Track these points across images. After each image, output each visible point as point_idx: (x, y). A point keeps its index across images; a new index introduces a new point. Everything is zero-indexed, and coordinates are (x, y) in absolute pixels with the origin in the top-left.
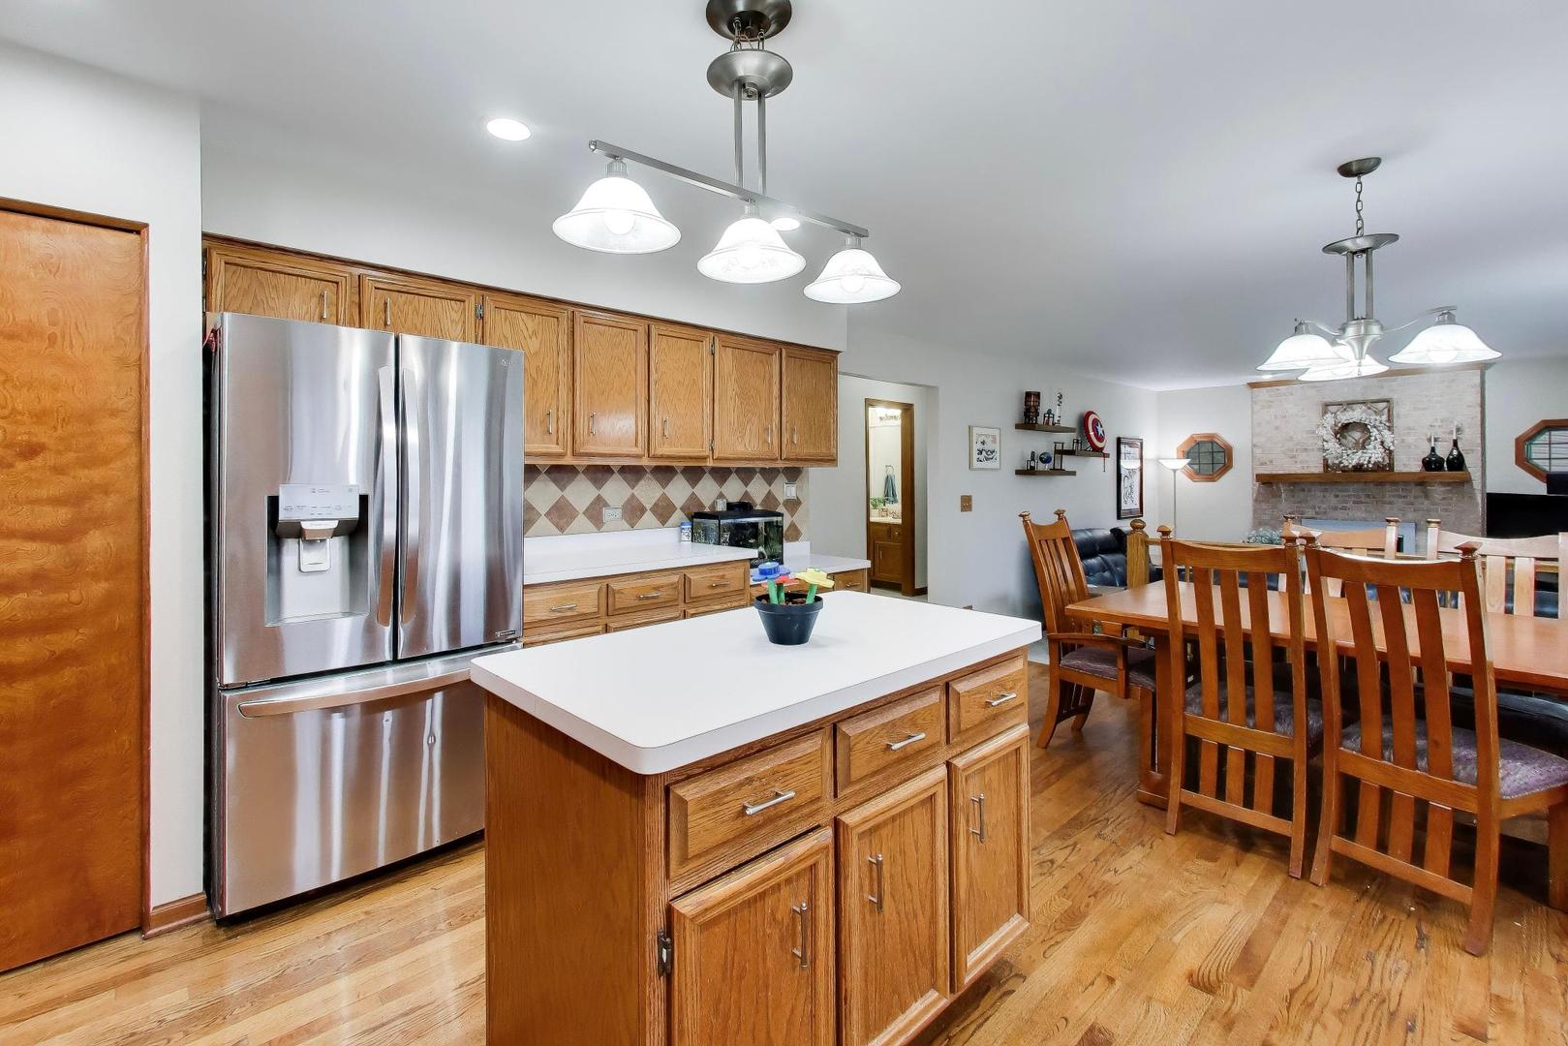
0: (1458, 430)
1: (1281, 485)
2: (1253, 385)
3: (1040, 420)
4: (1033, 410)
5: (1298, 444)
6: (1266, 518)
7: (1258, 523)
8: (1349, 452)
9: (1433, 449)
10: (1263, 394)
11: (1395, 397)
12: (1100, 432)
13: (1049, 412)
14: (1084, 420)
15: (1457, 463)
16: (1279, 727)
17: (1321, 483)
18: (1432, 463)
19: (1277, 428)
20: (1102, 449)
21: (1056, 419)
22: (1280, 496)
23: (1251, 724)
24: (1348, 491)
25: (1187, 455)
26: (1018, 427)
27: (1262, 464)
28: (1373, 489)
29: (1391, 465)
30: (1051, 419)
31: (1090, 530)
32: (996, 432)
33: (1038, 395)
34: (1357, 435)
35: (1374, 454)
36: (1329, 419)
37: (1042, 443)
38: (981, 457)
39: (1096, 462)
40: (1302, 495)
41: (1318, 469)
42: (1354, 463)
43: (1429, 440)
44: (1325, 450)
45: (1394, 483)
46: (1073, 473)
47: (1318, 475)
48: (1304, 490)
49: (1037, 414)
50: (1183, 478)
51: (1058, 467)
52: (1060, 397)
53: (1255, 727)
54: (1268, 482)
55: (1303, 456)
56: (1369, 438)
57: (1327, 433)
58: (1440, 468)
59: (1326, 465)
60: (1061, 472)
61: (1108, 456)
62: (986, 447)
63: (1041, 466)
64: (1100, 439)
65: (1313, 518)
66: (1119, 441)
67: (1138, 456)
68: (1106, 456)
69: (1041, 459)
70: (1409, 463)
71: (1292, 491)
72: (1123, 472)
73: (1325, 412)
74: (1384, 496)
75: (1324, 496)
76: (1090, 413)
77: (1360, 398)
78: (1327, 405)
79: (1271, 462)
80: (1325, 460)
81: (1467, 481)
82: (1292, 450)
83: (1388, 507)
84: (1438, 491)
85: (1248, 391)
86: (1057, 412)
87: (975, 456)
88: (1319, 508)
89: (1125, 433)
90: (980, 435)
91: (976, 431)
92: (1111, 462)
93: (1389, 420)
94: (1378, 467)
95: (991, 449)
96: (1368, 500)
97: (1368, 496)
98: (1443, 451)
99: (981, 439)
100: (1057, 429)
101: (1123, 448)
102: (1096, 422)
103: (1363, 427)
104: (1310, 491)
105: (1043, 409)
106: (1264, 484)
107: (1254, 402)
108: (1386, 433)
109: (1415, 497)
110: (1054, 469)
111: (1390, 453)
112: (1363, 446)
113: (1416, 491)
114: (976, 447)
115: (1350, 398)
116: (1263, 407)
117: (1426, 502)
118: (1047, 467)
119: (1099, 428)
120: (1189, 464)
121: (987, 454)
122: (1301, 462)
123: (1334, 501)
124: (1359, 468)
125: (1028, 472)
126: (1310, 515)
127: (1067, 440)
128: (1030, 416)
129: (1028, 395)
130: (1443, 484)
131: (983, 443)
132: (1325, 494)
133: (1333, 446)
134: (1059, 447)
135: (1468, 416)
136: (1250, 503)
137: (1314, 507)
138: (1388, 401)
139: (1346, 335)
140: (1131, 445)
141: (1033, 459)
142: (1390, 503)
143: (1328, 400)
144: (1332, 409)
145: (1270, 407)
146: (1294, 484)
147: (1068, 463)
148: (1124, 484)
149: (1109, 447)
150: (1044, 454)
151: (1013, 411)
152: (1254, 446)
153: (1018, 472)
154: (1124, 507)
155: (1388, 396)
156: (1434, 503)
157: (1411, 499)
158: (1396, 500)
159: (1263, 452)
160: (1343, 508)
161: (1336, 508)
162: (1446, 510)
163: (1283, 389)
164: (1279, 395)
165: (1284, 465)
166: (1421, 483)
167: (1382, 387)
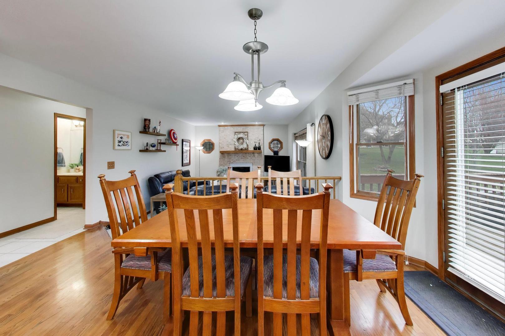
0: (260, 140)
1: (225, 154)
2: (219, 126)
3: (151, 130)
4: (147, 126)
5: (229, 143)
6: (222, 163)
7: (220, 165)
8: (240, 145)
9: (255, 145)
10: (222, 128)
11: (249, 131)
12: (176, 137)
13: (155, 128)
14: (170, 132)
15: (259, 148)
16: (228, 293)
17: (234, 153)
18: (255, 148)
19: (225, 138)
20: (176, 143)
21: (158, 131)
22: (225, 157)
23: (215, 295)
24: (240, 155)
25: (203, 145)
26: (141, 132)
27: (221, 148)
28: (244, 155)
29: (248, 149)
30: (156, 131)
31: (170, 172)
32: (129, 134)
33: (149, 120)
34: (241, 141)
35: (245, 146)
36: (236, 136)
37: (152, 140)
38: (120, 144)
39: (174, 147)
41: (233, 149)
42: (241, 148)
43: (255, 142)
44: (235, 145)
45: (248, 153)
46: (165, 151)
47: (233, 151)
48: (230, 155)
49: (149, 128)
50: (201, 152)
51: (159, 149)
52: (160, 123)
53: (217, 296)
54: (222, 153)
55: (230, 146)
56: (244, 142)
57: (235, 140)
58: (256, 149)
59: (235, 149)
60: (160, 151)
61: (178, 145)
62: (123, 140)
63: (151, 148)
64: (176, 139)
65: (232, 163)
66: (183, 141)
67: (189, 146)
68: (177, 145)
69: (151, 146)
70: (251, 148)
71: (228, 156)
72: (184, 151)
73: (235, 134)
74: (246, 156)
75: (235, 157)
76: (172, 130)
77: (242, 131)
79: (223, 147)
80: (235, 147)
81: (261, 153)
82: (228, 145)
84: (256, 155)
85: (218, 127)
86: (158, 128)
87: (117, 143)
89: (185, 138)
90: (119, 134)
91: (117, 132)
92: (180, 147)
93: (248, 137)
94: (245, 149)
95: (126, 141)
96: (244, 158)
97: (243, 156)
98: (257, 146)
99: (120, 136)
100: (158, 134)
101: (184, 143)
102: (174, 133)
103: (242, 138)
104: (232, 155)
105: (152, 126)
106: (222, 154)
107: (219, 131)
108: (247, 140)
110: (157, 150)
111: (248, 145)
112: (242, 144)
113: (252, 155)
114: (117, 140)
115: (240, 131)
117: (254, 158)
118: (154, 149)
119: (175, 135)
120: (203, 148)
121: (122, 143)
122: (230, 148)
124: (242, 149)
125: (145, 150)
127: (163, 139)
128: (146, 128)
129: (145, 120)
130: (257, 153)
131: (121, 138)
133: (236, 143)
134: (159, 141)
135: (261, 137)
136: (218, 159)
137: (233, 160)
139: (252, 87)
140: (187, 142)
141: (147, 145)
142: (248, 158)
143: (236, 131)
144: (237, 133)
145: (223, 132)
146: (228, 154)
147: (163, 147)
148: (184, 155)
149: (179, 142)
150: (152, 144)
151: (139, 126)
152: (219, 143)
153: (140, 151)
154: (184, 162)
155: (247, 131)
156: (255, 158)
157: (251, 157)
158: (249, 157)
159: (221, 145)
160: (239, 160)
161: (237, 160)
162: (258, 160)
163: (226, 127)
164: (225, 129)
165: (226, 149)
166: (253, 153)
167: (246, 129)
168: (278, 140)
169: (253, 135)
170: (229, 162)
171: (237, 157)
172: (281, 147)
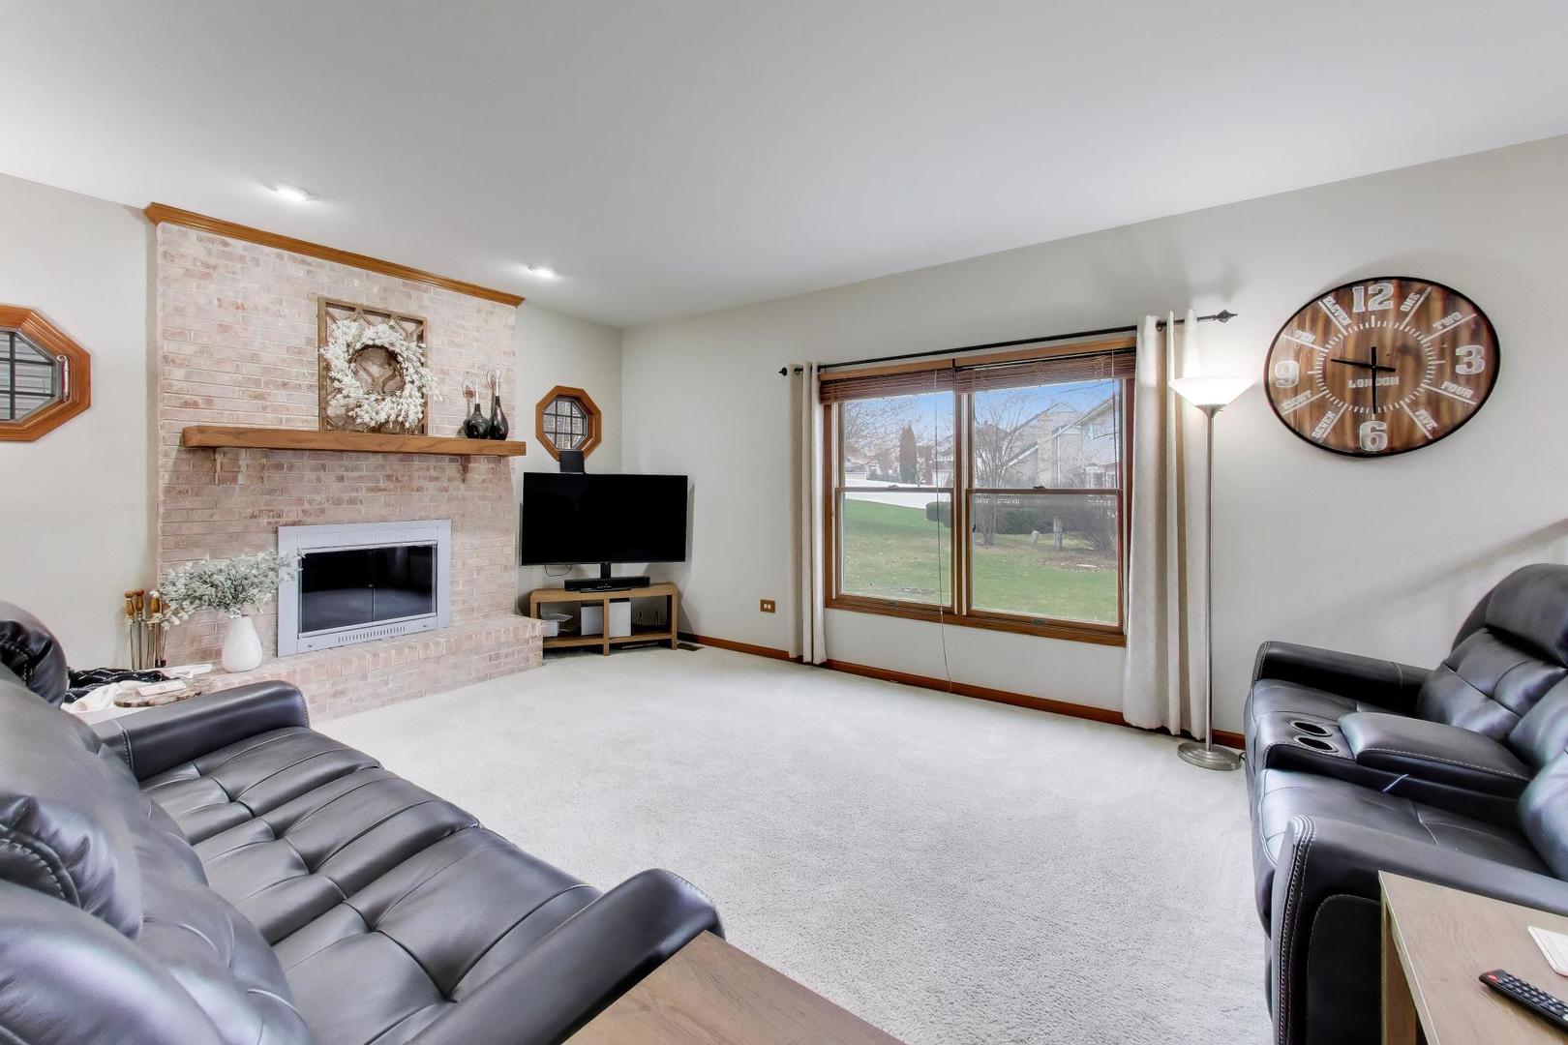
0: (494, 383)
1: (238, 454)
2: (158, 215)
5: (268, 371)
6: (194, 530)
8: (372, 398)
9: (477, 407)
11: (426, 317)
15: (495, 431)
17: (314, 452)
18: (470, 430)
19: (223, 328)
22: (234, 480)
24: (355, 469)
27: (188, 405)
28: (397, 467)
29: (424, 426)
34: (383, 369)
35: (409, 406)
40: (277, 476)
42: (377, 417)
43: (469, 394)
45: (424, 456)
47: (307, 436)
48: (281, 464)
55: (280, 397)
56: (401, 378)
57: (327, 357)
58: (482, 436)
59: (326, 420)
65: (299, 523)
70: (446, 426)
71: (257, 466)
73: (324, 317)
74: (411, 478)
75: (319, 479)
77: (378, 307)
78: (329, 304)
79: (209, 404)
80: (326, 409)
81: (505, 457)
82: (257, 383)
83: (416, 495)
84: (480, 468)
88: (310, 502)
93: (422, 352)
94: (408, 429)
96: (391, 485)
97: (389, 478)
98: (489, 420)
104: (291, 467)
106: (194, 449)
108: (421, 371)
109: (450, 480)
111: (426, 404)
112: (389, 390)
113: (452, 469)
115: (364, 302)
116: (188, 273)
117: (462, 486)
122: (274, 408)
123: (336, 488)
124: (381, 428)
126: (293, 517)
130: (485, 458)
132: (322, 474)
135: (501, 366)
137: (300, 501)
138: (420, 322)
142: (417, 490)
143: (333, 296)
144: (337, 312)
145: (206, 276)
146: (262, 454)
152: (165, 359)
155: (420, 315)
156: (470, 489)
157: (445, 483)
158: (426, 484)
159: (187, 378)
160: (352, 501)
161: (338, 502)
162: (483, 498)
163: (238, 245)
164: (229, 256)
165: (236, 412)
166: (464, 459)
167: (409, 296)
168: (578, 398)
169: (451, 343)
170: (264, 521)
171: (341, 479)
172: (593, 434)
